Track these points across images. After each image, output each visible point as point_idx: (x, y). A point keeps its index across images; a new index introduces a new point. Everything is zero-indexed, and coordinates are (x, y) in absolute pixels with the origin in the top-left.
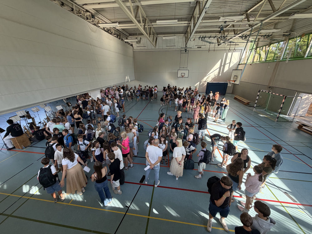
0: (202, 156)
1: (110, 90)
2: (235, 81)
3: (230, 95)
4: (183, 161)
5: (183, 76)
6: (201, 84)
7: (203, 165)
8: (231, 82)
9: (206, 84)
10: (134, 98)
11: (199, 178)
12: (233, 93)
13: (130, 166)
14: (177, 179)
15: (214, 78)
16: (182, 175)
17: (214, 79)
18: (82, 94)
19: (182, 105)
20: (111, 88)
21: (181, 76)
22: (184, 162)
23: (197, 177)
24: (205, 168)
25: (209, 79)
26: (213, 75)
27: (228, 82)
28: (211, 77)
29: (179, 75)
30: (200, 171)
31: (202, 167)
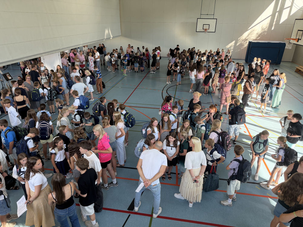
0: (234, 169)
1: (78, 54)
2: (299, 39)
3: (289, 65)
4: (203, 176)
5: (206, 29)
6: (237, 45)
7: (236, 184)
8: (292, 41)
9: (246, 45)
10: (119, 67)
11: (227, 206)
12: (294, 61)
13: (112, 183)
14: (191, 205)
15: (262, 33)
16: (199, 199)
17: (260, 35)
18: (30, 60)
19: (202, 81)
20: (79, 50)
21: (203, 30)
22: (204, 178)
23: (225, 203)
24: (239, 188)
25: (253, 35)
26: (261, 27)
27: (286, 42)
28: (255, 32)
29: (200, 28)
30: (231, 194)
31: (233, 186)
